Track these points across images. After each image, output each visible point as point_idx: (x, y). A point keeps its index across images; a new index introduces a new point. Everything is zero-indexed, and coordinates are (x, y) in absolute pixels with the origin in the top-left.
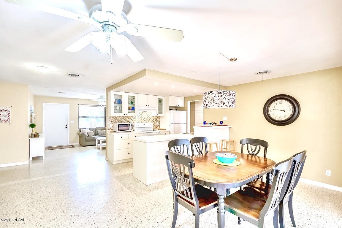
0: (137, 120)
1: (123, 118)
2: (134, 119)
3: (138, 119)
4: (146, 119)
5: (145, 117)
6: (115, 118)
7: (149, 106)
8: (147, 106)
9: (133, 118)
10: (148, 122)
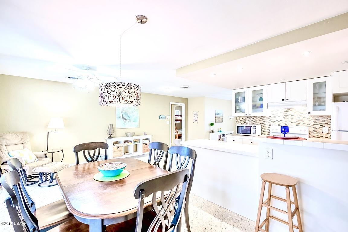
0: (277, 122)
1: (255, 119)
2: (272, 121)
3: (279, 120)
4: (295, 121)
5: (292, 117)
6: (244, 119)
7: (287, 99)
8: (283, 100)
9: (270, 119)
10: (299, 125)
